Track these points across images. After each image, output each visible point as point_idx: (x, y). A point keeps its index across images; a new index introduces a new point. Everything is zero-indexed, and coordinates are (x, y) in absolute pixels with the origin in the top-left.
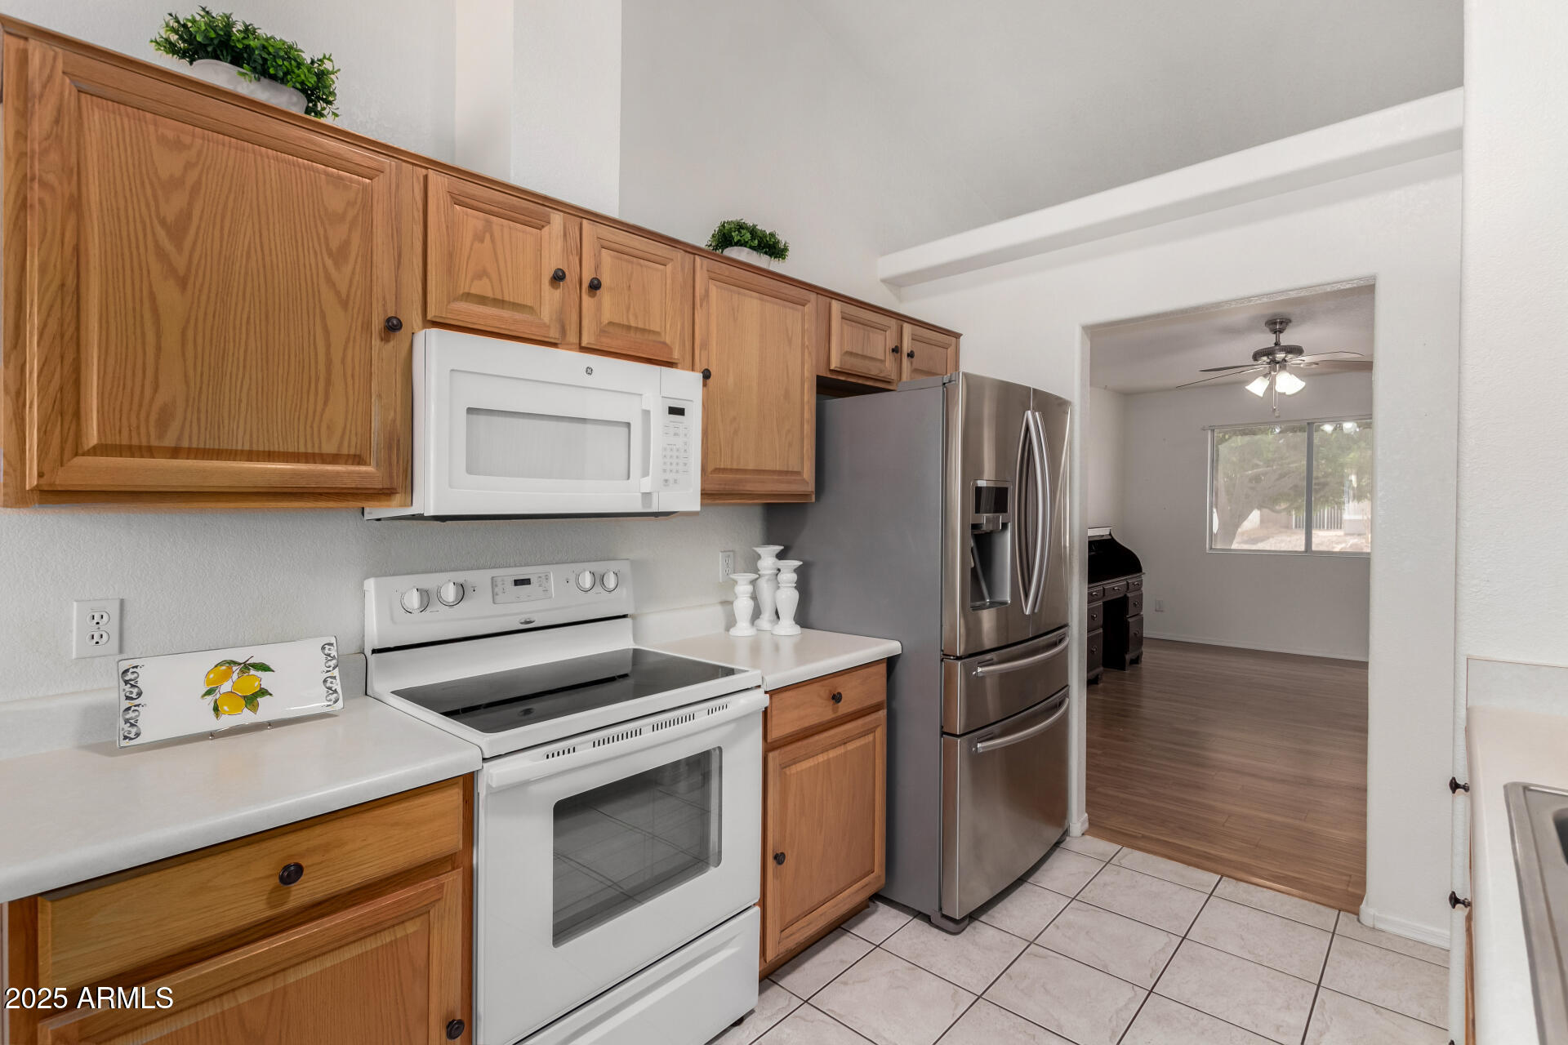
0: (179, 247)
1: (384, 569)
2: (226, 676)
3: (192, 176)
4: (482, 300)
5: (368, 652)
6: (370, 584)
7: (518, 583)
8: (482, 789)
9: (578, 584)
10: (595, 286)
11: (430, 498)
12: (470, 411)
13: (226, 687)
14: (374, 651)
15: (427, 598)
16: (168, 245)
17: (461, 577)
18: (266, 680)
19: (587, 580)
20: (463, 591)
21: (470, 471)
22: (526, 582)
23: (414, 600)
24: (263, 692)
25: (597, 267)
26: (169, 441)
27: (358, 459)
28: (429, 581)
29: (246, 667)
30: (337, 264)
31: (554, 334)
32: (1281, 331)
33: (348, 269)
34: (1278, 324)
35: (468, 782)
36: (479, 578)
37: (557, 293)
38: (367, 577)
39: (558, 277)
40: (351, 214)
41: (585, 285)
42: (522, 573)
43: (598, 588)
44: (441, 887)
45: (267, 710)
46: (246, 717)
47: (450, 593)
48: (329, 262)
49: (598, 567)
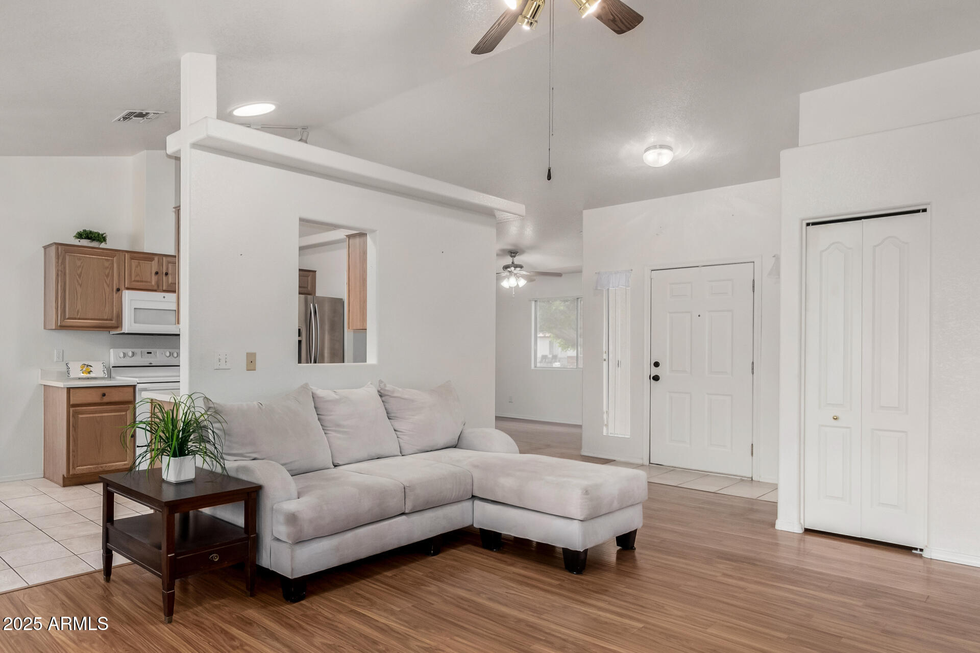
0: (80, 279)
1: (114, 346)
2: (84, 367)
3: (82, 265)
4: (138, 281)
5: (111, 367)
6: (112, 350)
7: (148, 353)
8: (137, 389)
9: (165, 355)
10: (167, 274)
11: (126, 328)
12: (135, 309)
13: (84, 369)
14: (113, 367)
15: (125, 355)
16: (79, 279)
17: (133, 350)
18: (91, 369)
19: (168, 354)
20: (133, 354)
21: (135, 322)
22: (150, 353)
23: (122, 355)
24: (91, 371)
25: (167, 269)
26: (79, 317)
27: (111, 320)
28: (125, 350)
29: (88, 366)
30: (107, 278)
31: (155, 288)
32: (514, 257)
33: (109, 279)
34: (513, 253)
35: (134, 387)
36: (138, 351)
37: (157, 277)
38: (111, 349)
39: (157, 273)
40: (110, 267)
41: (164, 274)
42: (149, 350)
43: (171, 357)
44: (129, 407)
45: (92, 375)
46: (88, 375)
47: (130, 354)
48: (106, 278)
49: (172, 351)
